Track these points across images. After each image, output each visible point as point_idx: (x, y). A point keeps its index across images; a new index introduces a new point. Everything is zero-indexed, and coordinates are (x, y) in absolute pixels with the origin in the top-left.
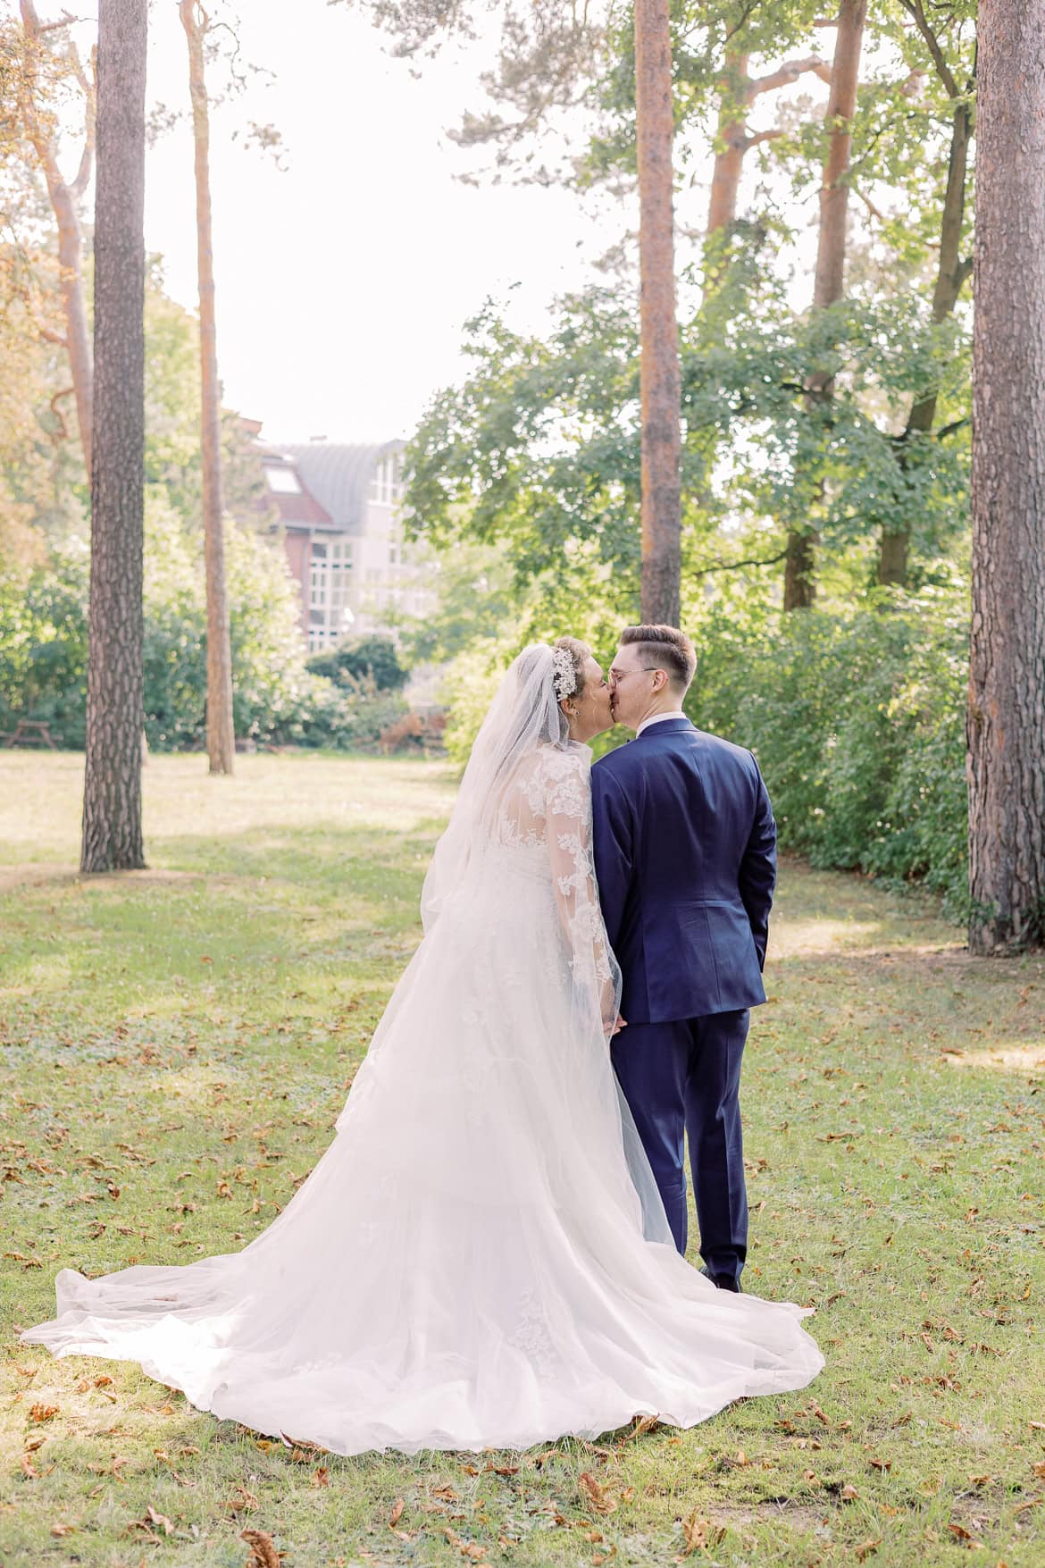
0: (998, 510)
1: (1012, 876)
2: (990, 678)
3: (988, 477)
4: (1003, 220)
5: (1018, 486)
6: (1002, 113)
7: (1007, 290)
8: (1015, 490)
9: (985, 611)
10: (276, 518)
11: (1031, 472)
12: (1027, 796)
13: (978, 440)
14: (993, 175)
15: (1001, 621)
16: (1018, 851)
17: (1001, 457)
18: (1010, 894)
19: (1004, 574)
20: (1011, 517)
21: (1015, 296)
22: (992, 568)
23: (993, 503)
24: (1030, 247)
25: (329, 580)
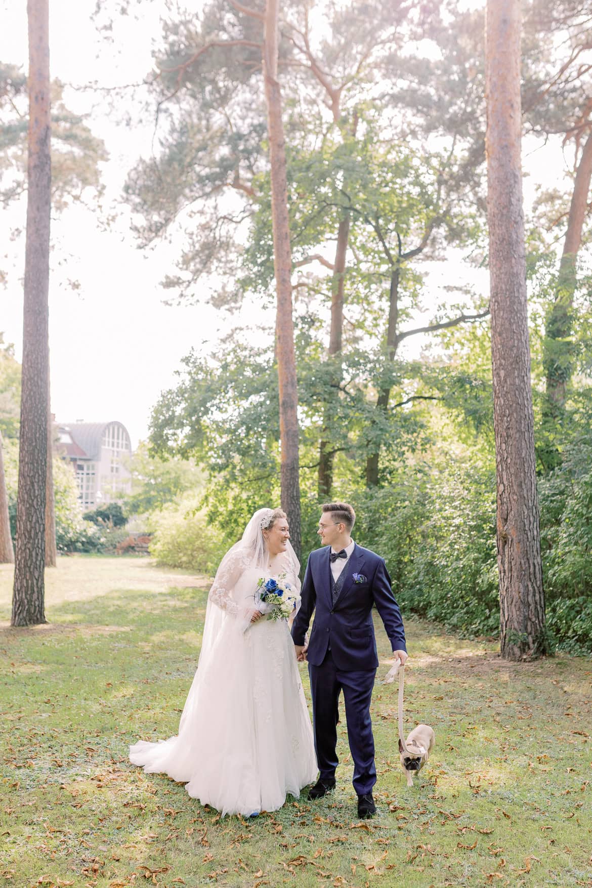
0: (511, 432)
1: (527, 618)
2: (510, 517)
3: (504, 416)
4: (507, 290)
5: (521, 420)
6: (504, 239)
7: (511, 324)
8: (519, 422)
9: (505, 483)
10: (65, 454)
11: (526, 412)
12: (532, 576)
13: (498, 398)
14: (500, 268)
15: (515, 487)
16: (529, 605)
17: (511, 406)
18: (526, 628)
19: (515, 464)
20: (518, 436)
21: (514, 327)
22: (509, 461)
23: (508, 428)
24: (520, 303)
25: (85, 480)
